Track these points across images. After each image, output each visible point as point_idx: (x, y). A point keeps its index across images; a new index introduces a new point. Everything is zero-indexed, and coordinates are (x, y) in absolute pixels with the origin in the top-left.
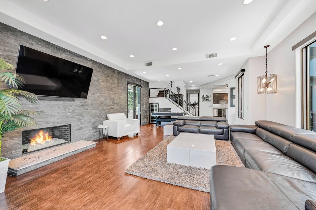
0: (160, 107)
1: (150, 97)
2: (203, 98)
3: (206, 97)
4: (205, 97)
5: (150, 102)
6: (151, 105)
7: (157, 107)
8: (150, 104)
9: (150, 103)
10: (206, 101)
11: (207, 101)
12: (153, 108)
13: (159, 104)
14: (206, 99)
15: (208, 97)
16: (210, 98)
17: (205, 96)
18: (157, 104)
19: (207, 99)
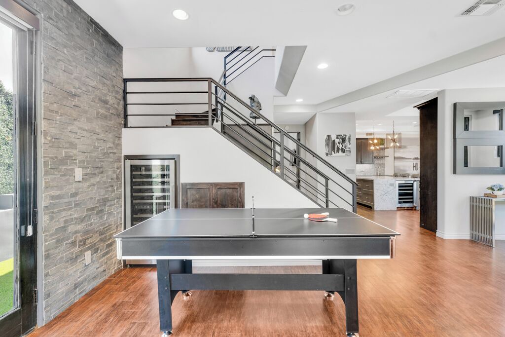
0: (184, 179)
1: (126, 126)
2: (327, 145)
3: (337, 141)
4: (334, 141)
5: (127, 150)
6: (134, 168)
7: (168, 176)
8: (129, 163)
9: (128, 157)
10: (337, 154)
11: (341, 153)
12: (151, 183)
13: (176, 159)
14: (338, 148)
15: (343, 140)
16: (349, 146)
17: (334, 137)
18: (166, 162)
19: (340, 146)
